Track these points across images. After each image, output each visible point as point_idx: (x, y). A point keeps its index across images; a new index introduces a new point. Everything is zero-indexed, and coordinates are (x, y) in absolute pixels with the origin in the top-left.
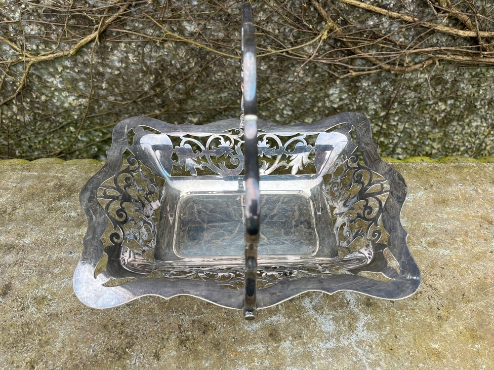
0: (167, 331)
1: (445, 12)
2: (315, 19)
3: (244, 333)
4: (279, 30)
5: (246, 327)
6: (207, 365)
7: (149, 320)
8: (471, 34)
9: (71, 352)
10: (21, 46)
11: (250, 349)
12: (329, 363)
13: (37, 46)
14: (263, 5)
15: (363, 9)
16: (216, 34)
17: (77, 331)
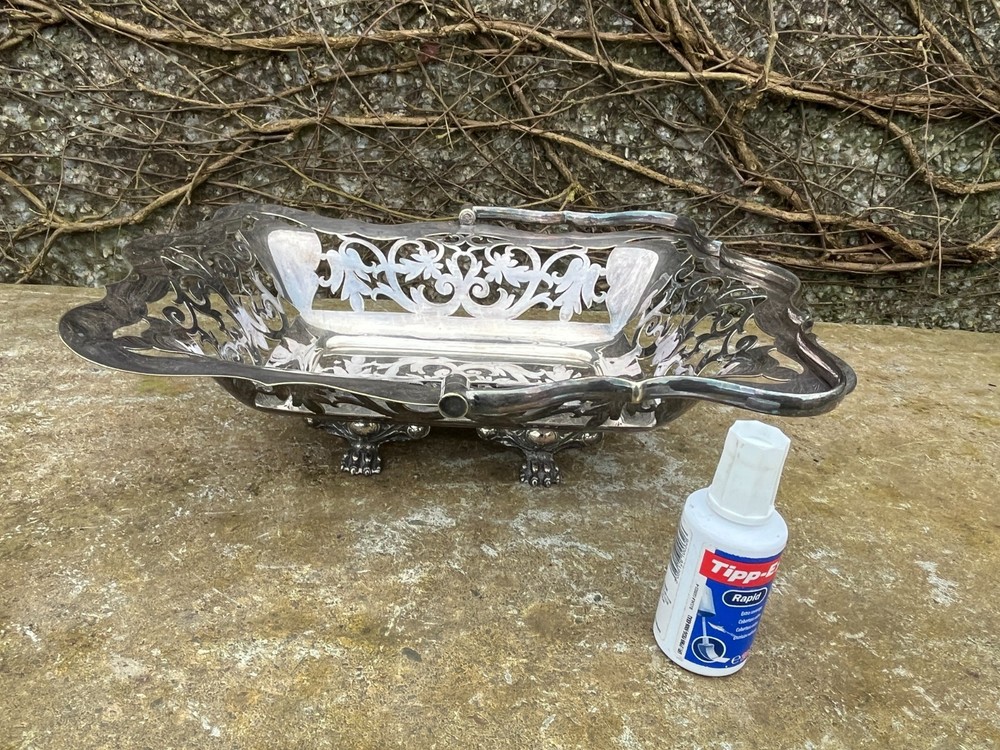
0: (278, 463)
1: (756, 179)
2: (554, 185)
3: (437, 469)
4: (495, 199)
5: (442, 463)
6: (359, 503)
7: (242, 449)
8: (805, 217)
9: (68, 481)
10: (48, 204)
11: (450, 487)
12: (615, 508)
13: (78, 208)
14: (471, 156)
15: (629, 170)
16: (390, 201)
17: (87, 455)
